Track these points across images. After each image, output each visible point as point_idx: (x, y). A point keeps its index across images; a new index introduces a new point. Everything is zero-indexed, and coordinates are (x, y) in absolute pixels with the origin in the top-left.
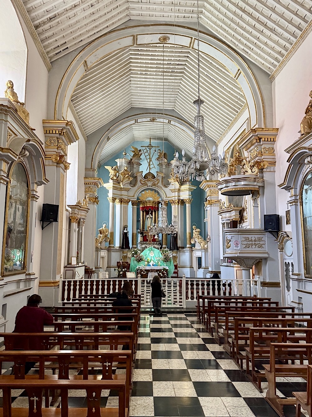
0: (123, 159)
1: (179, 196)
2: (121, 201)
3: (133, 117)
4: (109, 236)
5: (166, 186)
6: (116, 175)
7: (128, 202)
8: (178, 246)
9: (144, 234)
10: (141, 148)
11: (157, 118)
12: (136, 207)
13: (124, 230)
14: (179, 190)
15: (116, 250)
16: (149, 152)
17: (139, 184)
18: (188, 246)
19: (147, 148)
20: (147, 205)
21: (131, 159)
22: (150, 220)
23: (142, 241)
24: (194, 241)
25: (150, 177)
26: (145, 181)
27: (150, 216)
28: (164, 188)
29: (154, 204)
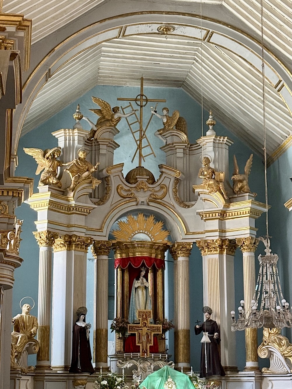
0: (76, 131)
1: (222, 231)
2: (69, 242)
3: (114, 20)
4: (37, 338)
5: (187, 203)
6: (55, 171)
7: (87, 245)
8: (223, 365)
9: (129, 333)
10: (120, 104)
11: (176, 26)
12: (105, 257)
13: (78, 320)
14: (223, 215)
15: (56, 375)
16: (138, 113)
17: (114, 197)
18: (249, 364)
19: (133, 103)
20: (134, 253)
21: (94, 132)
22: (143, 294)
23: (122, 350)
24: (266, 351)
25: (142, 179)
26: (129, 190)
27: (142, 283)
28: (180, 209)
29: (153, 251)
